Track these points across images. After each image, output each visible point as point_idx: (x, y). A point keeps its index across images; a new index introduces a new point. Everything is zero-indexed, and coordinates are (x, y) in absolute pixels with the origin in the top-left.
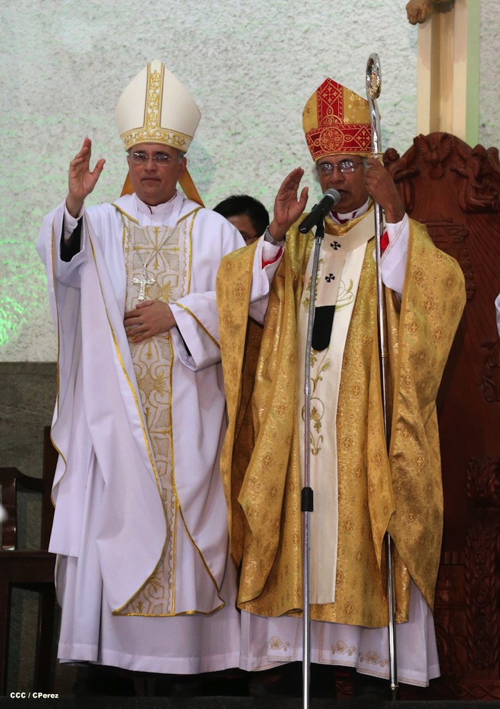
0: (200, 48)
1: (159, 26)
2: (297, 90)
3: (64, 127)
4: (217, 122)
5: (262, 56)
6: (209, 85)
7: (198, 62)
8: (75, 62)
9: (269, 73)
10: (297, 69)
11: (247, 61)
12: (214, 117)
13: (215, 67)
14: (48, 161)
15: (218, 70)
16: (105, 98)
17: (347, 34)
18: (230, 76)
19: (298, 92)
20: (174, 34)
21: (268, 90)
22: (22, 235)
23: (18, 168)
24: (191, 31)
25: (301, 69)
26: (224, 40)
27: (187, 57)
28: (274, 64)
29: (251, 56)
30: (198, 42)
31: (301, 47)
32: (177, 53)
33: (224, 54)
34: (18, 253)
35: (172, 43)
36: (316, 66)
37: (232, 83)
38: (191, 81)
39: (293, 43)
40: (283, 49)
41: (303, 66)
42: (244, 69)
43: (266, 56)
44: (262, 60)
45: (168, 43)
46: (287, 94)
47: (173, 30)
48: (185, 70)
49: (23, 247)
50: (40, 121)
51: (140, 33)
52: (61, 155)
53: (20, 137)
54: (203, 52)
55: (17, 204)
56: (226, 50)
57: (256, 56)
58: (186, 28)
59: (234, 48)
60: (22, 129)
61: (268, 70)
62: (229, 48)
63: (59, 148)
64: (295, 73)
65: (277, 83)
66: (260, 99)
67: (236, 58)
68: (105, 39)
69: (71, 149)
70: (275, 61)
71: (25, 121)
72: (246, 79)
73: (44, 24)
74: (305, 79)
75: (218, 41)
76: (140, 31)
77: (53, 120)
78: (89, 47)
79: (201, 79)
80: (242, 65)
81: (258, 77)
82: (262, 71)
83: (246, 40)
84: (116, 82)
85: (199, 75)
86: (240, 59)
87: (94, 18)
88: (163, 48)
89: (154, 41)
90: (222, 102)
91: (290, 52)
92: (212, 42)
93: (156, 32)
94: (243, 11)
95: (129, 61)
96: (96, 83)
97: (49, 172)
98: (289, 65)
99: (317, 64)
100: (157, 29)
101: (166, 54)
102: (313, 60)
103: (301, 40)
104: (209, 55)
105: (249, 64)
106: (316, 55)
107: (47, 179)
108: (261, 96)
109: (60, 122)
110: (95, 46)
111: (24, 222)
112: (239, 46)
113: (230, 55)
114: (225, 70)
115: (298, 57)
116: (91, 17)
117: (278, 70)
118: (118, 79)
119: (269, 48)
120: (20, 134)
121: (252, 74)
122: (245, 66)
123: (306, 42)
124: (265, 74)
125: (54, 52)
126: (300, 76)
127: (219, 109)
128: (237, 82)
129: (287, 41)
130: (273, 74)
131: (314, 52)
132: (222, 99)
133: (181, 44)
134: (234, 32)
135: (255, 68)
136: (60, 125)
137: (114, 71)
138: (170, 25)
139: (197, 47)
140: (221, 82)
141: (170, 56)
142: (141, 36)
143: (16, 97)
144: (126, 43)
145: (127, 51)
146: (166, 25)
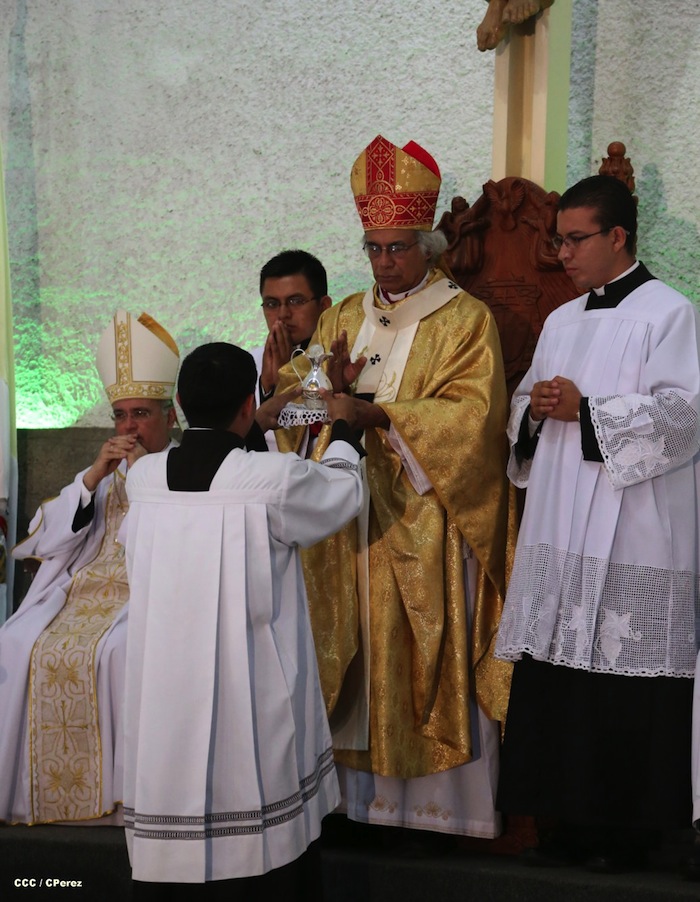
0: (299, 79)
1: (256, 55)
2: (399, 125)
3: (159, 169)
4: (316, 162)
5: (364, 87)
6: (308, 121)
7: (296, 95)
8: (170, 97)
9: (371, 105)
10: (399, 101)
11: (348, 93)
12: (312, 156)
13: (315, 100)
14: (141, 206)
15: (318, 103)
16: (200, 136)
17: (454, 60)
18: (330, 109)
19: (401, 127)
20: (272, 64)
21: (368, 125)
22: (115, 287)
23: (111, 214)
24: (290, 60)
25: (404, 101)
26: (324, 69)
27: (286, 90)
28: (376, 96)
29: (352, 87)
30: (297, 72)
31: (404, 76)
32: (275, 85)
33: (324, 85)
34: (111, 306)
35: (270, 74)
36: (420, 97)
37: (331, 118)
38: (290, 116)
39: (395, 71)
40: (385, 78)
41: (405, 97)
42: (344, 102)
43: (368, 87)
44: (363, 91)
45: (266, 74)
46: (389, 129)
47: (271, 59)
48: (283, 104)
49: (116, 299)
50: (133, 162)
51: (237, 63)
52: (155, 200)
53: (113, 180)
54: (303, 83)
55: (110, 253)
56: (326, 81)
57: (358, 87)
58: (284, 57)
59: (335, 78)
60: (115, 172)
61: (369, 102)
62: (329, 79)
63: (153, 192)
64: (397, 106)
65: (379, 117)
66: (361, 135)
67: (337, 89)
68: (200, 70)
69: (164, 192)
70: (377, 92)
71: (118, 162)
72: (347, 113)
73: (137, 54)
74: (409, 112)
75: (318, 71)
76: (237, 60)
77: (146, 160)
78: (183, 80)
79: (300, 114)
80: (342, 97)
81: (359, 111)
82: (363, 104)
83: (347, 69)
84: (211, 118)
85: (298, 109)
86: (340, 90)
87: (188, 47)
88: (260, 80)
89: (251, 72)
90: (321, 139)
91: (393, 81)
92: (312, 71)
93: (253, 62)
94: (344, 36)
95: (225, 95)
96: (191, 119)
97: (143, 218)
98: (392, 97)
99: (421, 95)
100: (254, 58)
101: (263, 86)
102: (417, 90)
103: (405, 68)
104: (309, 86)
105: (350, 97)
106: (420, 84)
107: (140, 225)
108: (361, 132)
109: (154, 163)
110: (190, 78)
111: (117, 273)
112: (340, 76)
113: (331, 86)
114: (324, 103)
115: (401, 87)
116: (185, 45)
117: (380, 102)
118: (214, 114)
119: (371, 77)
120: (113, 177)
121: (353, 107)
122: (345, 98)
123: (410, 70)
124: (365, 107)
125: (149, 85)
126: (403, 109)
127: (317, 147)
128: (337, 117)
129: (389, 69)
130: (376, 107)
131: (418, 81)
132: (321, 136)
133: (280, 74)
134: (334, 60)
135: (355, 100)
136: (154, 166)
137: (210, 105)
138: (269, 54)
139: (296, 78)
140: (321, 117)
141: (268, 89)
142: (238, 66)
143: (109, 136)
144: (222, 75)
145: (224, 83)
146: (263, 53)
